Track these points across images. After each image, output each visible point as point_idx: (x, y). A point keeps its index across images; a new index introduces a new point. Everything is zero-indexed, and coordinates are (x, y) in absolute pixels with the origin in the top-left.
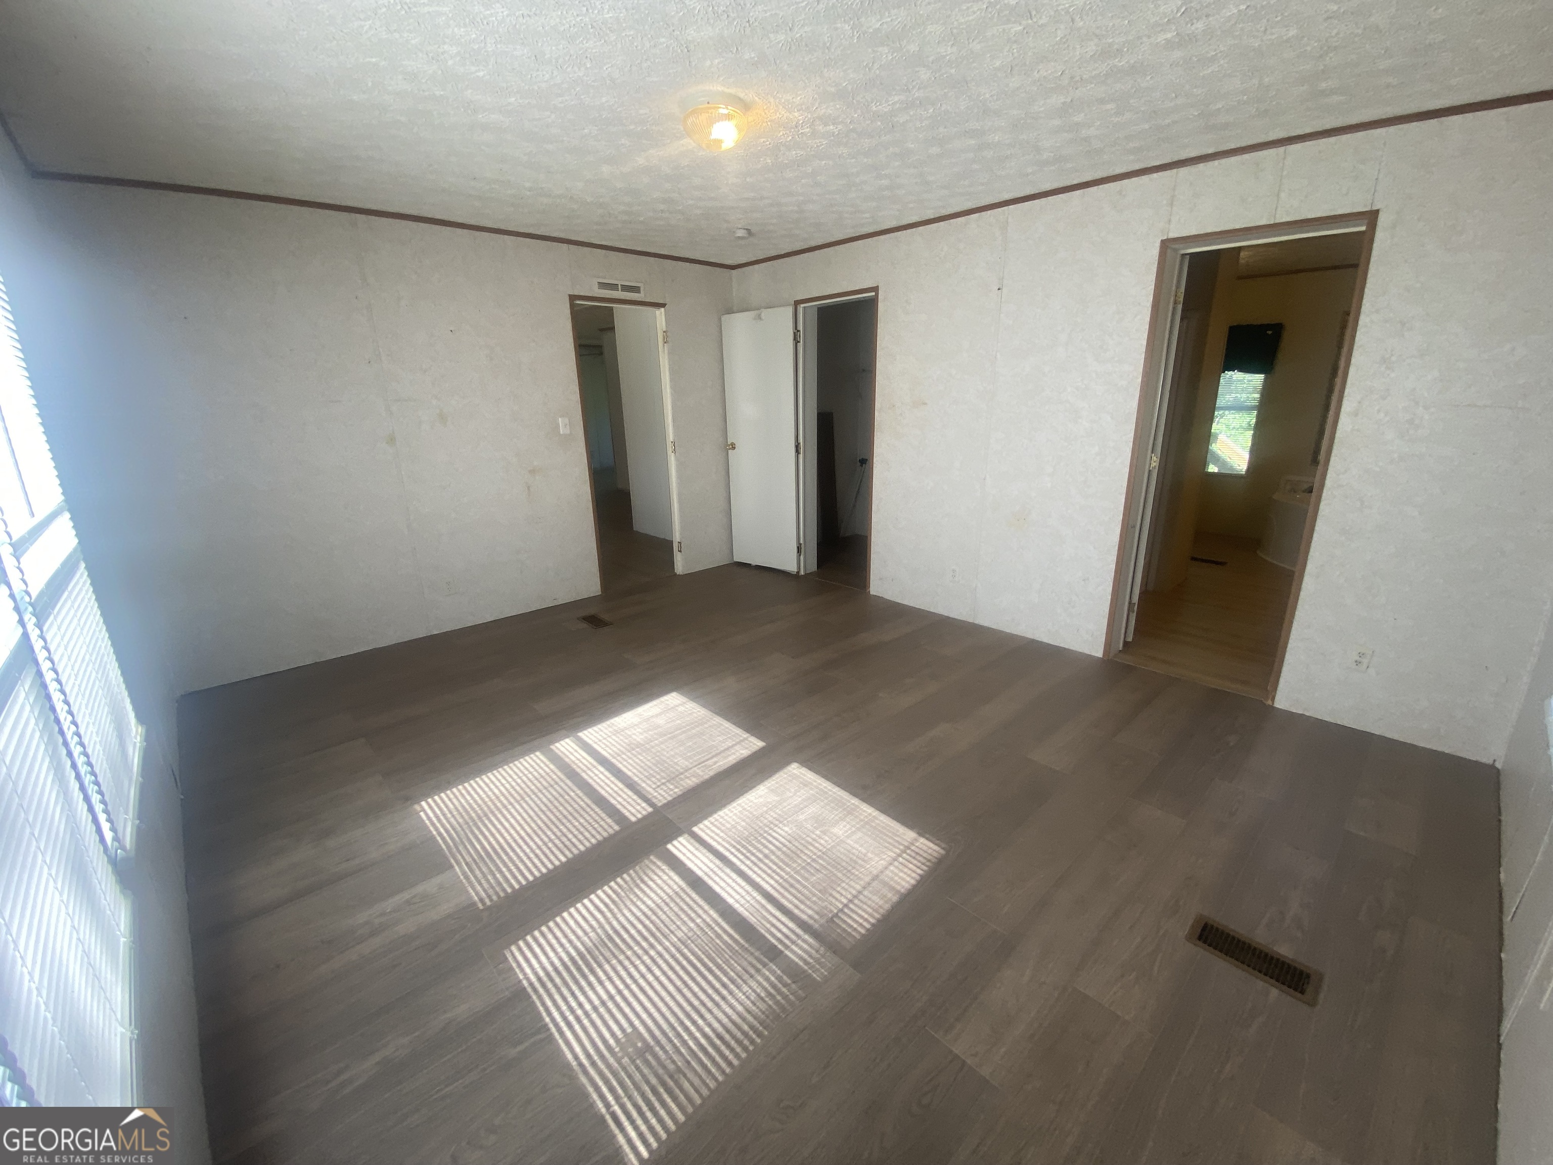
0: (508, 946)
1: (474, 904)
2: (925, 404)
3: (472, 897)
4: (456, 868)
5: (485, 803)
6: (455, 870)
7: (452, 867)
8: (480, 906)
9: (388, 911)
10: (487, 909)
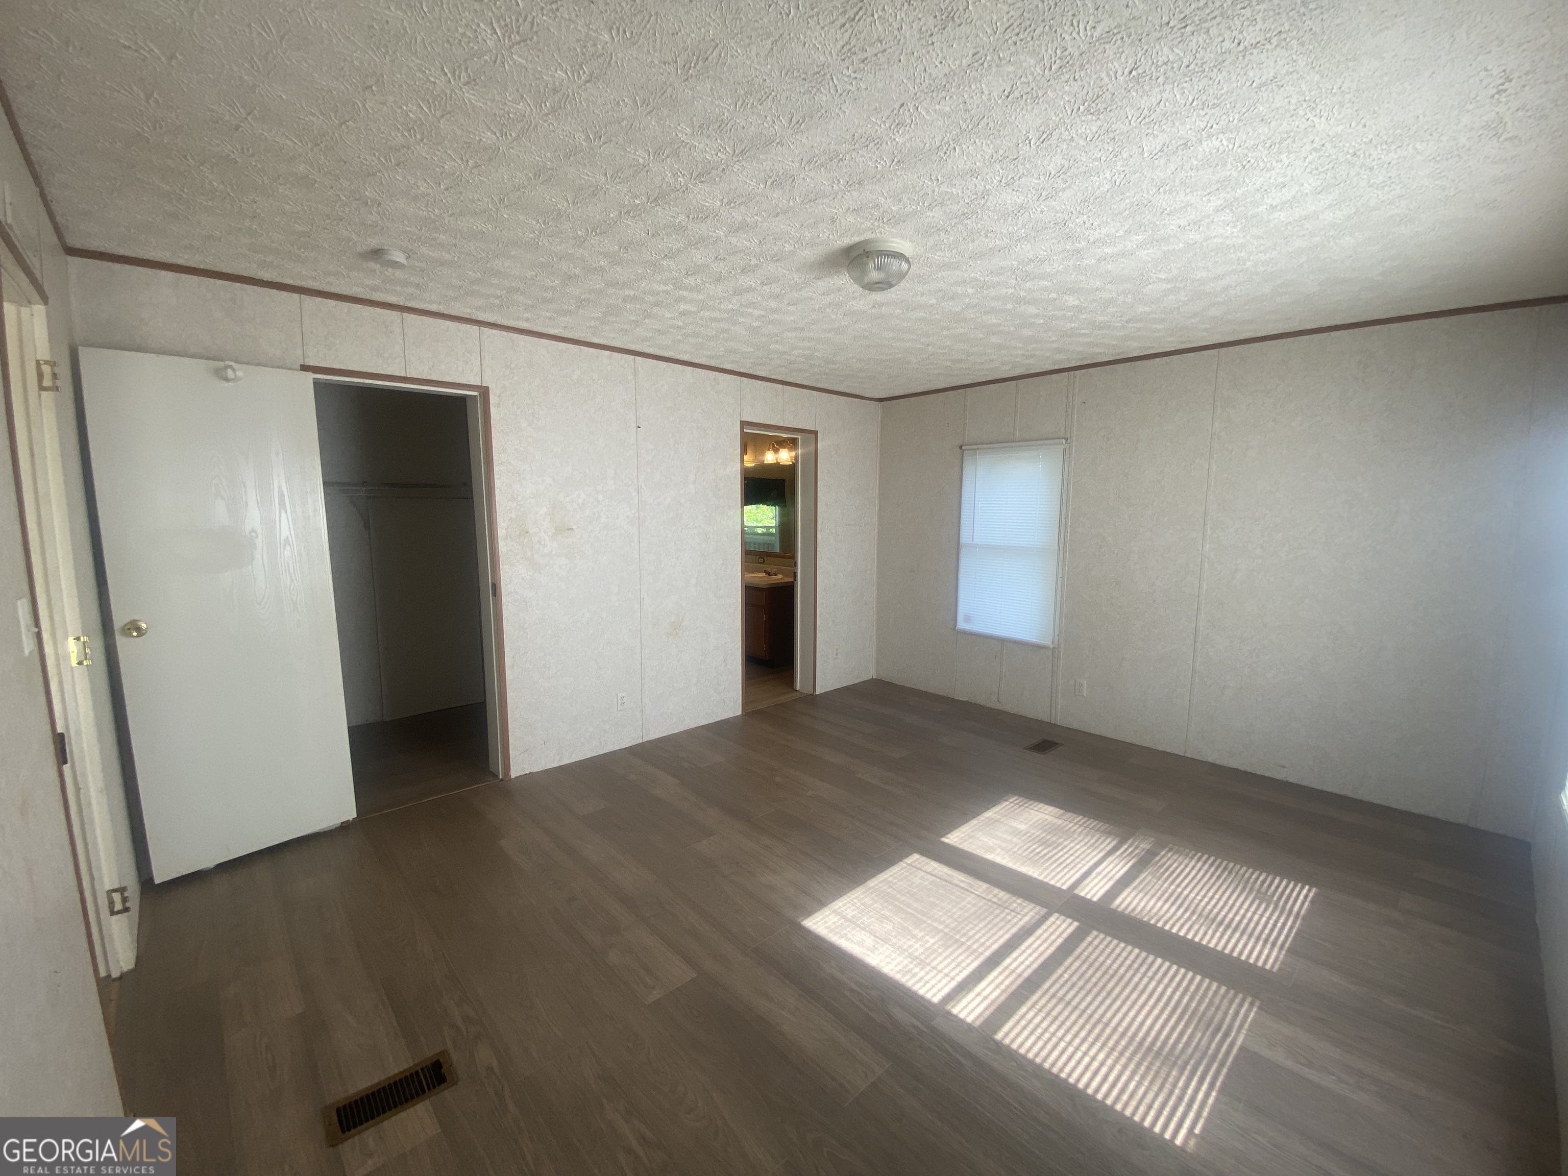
0: (1270, 972)
1: (1260, 1008)
2: (572, 529)
3: (1256, 1013)
4: (1239, 1043)
5: (1130, 1060)
6: (1243, 1042)
7: (1241, 1048)
8: (1257, 1003)
9: (1334, 1078)
10: (1255, 997)
